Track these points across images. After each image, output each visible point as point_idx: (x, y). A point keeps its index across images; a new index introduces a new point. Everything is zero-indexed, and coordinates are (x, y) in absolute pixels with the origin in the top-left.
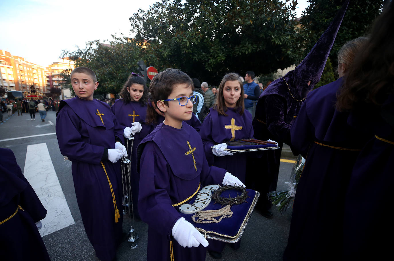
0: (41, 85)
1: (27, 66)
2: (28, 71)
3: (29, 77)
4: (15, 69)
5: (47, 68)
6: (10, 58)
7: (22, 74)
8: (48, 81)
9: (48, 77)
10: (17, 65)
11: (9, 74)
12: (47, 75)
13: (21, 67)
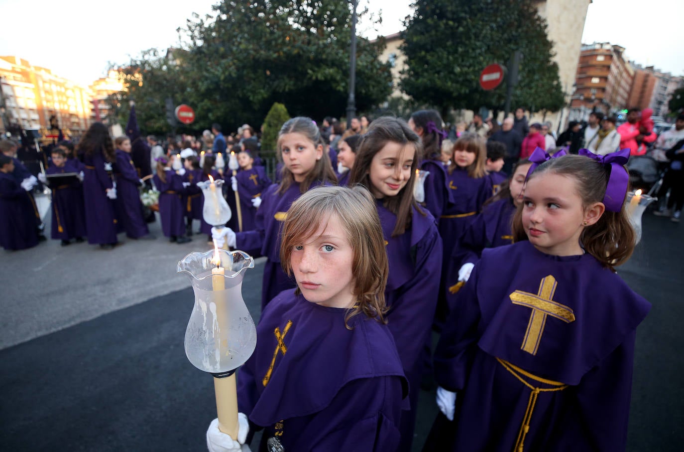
0: (81, 115)
1: (57, 84)
2: (59, 93)
3: (60, 102)
4: (37, 90)
5: (90, 87)
6: (28, 70)
7: (49, 97)
8: (93, 110)
9: (92, 102)
10: (40, 83)
11: (28, 98)
12: (91, 99)
13: (47, 86)
